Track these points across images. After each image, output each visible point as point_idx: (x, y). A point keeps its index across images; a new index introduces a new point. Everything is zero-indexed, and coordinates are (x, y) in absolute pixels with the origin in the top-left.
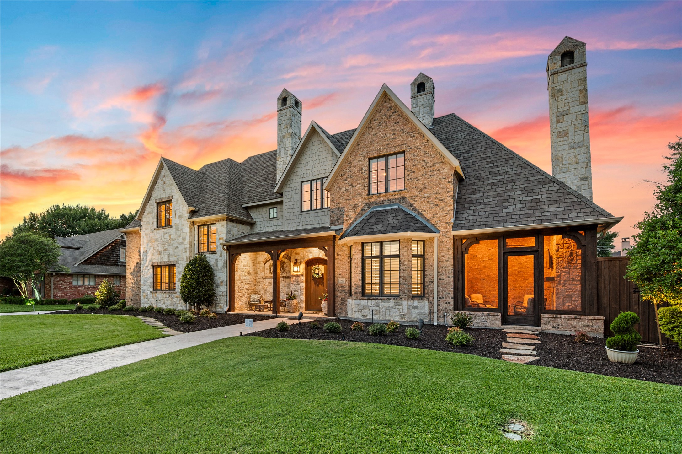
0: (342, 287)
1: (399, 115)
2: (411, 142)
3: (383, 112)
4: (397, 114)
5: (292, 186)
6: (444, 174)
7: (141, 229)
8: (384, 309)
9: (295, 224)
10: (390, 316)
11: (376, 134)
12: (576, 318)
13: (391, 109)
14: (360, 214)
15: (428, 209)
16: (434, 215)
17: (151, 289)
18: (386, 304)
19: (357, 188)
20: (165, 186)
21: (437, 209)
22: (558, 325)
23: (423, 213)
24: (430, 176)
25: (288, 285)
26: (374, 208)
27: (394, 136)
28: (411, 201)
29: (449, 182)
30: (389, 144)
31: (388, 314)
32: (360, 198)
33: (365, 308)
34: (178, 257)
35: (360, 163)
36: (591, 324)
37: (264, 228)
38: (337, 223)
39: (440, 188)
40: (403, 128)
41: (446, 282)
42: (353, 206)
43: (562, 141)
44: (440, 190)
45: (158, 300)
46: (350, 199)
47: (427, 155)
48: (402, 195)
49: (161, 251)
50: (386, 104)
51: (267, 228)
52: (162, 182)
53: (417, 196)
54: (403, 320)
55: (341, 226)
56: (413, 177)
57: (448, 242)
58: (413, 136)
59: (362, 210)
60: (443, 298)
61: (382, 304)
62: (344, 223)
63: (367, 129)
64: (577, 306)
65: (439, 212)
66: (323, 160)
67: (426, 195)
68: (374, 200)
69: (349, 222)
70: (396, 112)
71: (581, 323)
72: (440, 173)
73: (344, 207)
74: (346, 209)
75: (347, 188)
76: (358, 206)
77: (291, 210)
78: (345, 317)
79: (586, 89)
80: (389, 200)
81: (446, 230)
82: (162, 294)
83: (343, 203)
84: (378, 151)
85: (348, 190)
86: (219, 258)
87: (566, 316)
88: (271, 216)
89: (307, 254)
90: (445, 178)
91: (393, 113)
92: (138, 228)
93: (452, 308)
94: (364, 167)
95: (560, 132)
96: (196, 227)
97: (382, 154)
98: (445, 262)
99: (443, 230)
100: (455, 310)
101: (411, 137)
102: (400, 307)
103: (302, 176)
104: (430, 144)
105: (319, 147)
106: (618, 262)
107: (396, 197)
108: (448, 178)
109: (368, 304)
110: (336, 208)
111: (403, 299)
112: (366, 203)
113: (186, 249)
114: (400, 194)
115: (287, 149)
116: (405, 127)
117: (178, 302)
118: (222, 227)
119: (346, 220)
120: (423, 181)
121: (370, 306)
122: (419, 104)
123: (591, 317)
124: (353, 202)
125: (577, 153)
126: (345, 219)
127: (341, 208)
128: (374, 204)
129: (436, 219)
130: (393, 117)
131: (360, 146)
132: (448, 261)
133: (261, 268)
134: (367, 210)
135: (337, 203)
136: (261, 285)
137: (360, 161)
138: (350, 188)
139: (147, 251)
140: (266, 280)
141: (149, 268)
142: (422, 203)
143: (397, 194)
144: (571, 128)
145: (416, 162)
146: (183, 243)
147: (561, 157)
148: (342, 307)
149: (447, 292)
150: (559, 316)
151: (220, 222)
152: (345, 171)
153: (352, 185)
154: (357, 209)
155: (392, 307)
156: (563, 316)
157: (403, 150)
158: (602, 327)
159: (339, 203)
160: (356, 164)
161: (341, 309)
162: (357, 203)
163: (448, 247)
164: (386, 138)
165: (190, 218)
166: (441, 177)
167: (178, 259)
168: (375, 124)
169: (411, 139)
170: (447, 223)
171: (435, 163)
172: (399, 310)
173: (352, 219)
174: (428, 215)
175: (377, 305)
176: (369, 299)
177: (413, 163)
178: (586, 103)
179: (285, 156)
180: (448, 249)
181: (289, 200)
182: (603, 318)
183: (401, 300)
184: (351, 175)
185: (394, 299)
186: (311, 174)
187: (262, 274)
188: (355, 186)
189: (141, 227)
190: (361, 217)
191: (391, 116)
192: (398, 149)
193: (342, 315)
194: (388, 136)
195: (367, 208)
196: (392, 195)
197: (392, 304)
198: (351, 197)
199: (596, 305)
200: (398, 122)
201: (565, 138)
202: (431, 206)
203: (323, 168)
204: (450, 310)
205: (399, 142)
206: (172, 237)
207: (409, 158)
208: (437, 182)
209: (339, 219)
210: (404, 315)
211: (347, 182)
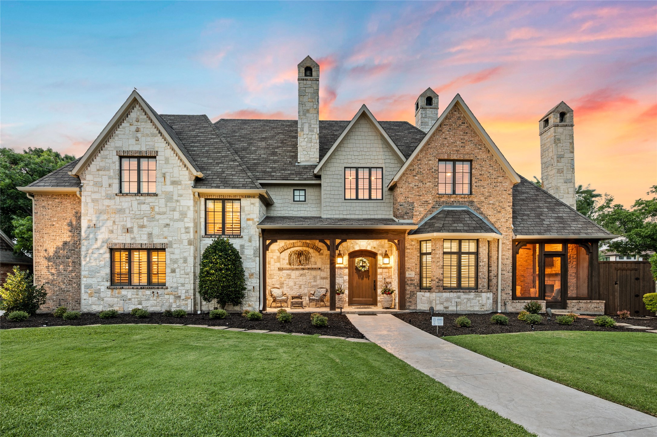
0: (411, 280)
1: (467, 127)
2: (478, 153)
3: (453, 119)
4: (466, 125)
5: (333, 169)
6: (505, 187)
7: (81, 191)
8: (465, 300)
9: (337, 212)
10: (471, 307)
11: (446, 139)
12: (590, 302)
13: (460, 119)
14: (430, 211)
15: (493, 214)
16: (497, 220)
17: (108, 284)
18: (467, 296)
19: (427, 186)
20: (139, 135)
21: (500, 215)
22: (580, 308)
23: (488, 217)
24: (495, 186)
25: (314, 277)
26: (444, 207)
27: (464, 144)
28: (479, 206)
29: (509, 194)
30: (459, 151)
31: (469, 305)
32: (430, 196)
33: (447, 300)
34: (170, 239)
35: (431, 162)
36: (598, 306)
37: (287, 212)
38: (406, 217)
39: (502, 198)
40: (471, 139)
41: (506, 276)
42: (424, 202)
43: (560, 176)
44: (502, 200)
45: (125, 299)
46: (421, 196)
47: (491, 168)
48: (470, 199)
49: (132, 228)
50: (456, 113)
51: (290, 212)
52: (133, 128)
53: (483, 202)
54: (483, 310)
55: (410, 220)
56: (480, 185)
57: (508, 243)
58: (480, 149)
59: (432, 207)
60: (504, 290)
61: (463, 296)
62: (414, 218)
63: (438, 131)
64: (573, 294)
65: (501, 218)
66: (372, 149)
67: (491, 202)
68: (444, 200)
69: (419, 218)
70: (464, 123)
71: (593, 305)
72: (502, 186)
73: (413, 203)
74: (415, 204)
75: (417, 184)
76: (429, 204)
77: (331, 196)
78: (414, 309)
79: (573, 142)
80: (458, 202)
81: (507, 234)
82: (135, 290)
83: (412, 198)
84: (448, 155)
85: (418, 186)
86: (247, 244)
87: (585, 301)
88: (297, 198)
89: (352, 245)
90: (506, 190)
91: (462, 123)
92: (76, 189)
93: (511, 298)
94: (434, 166)
95: (559, 169)
96: (203, 200)
97: (452, 158)
98: (506, 260)
99: (504, 234)
100: (512, 300)
101: (478, 149)
102: (480, 298)
103: (346, 161)
104: (494, 159)
105: (366, 134)
106: (607, 264)
107: (466, 200)
108: (509, 190)
109: (450, 296)
110: (405, 202)
111: (483, 291)
112: (437, 202)
113: (187, 228)
114: (469, 198)
115: (312, 126)
116: (473, 139)
117: (171, 301)
118: (252, 206)
119: (416, 215)
120: (489, 190)
121: (452, 298)
122: (428, 115)
123: (598, 301)
124: (423, 199)
125: (568, 186)
126: (414, 214)
127: (411, 203)
128: (445, 203)
129: (499, 223)
130: (462, 127)
131: (430, 146)
132: (508, 259)
133: (275, 257)
134: (437, 208)
135: (406, 197)
136: (275, 277)
137: (430, 160)
138: (420, 185)
139: (97, 226)
140: (284, 272)
141: (102, 251)
142: (487, 208)
143: (466, 198)
144: (565, 168)
145: (483, 172)
146: (181, 220)
147: (559, 187)
148: (411, 300)
149: (507, 285)
150: (581, 301)
151: (249, 199)
152: (415, 167)
153: (422, 182)
154: (427, 206)
155: (473, 299)
156: (583, 301)
157: (471, 158)
158: (604, 307)
159: (408, 198)
160: (426, 162)
161: (410, 302)
162: (428, 200)
163: (508, 247)
164: (455, 144)
165: (195, 187)
166: (502, 188)
167: (171, 242)
168: (445, 129)
169: (478, 151)
170: (507, 228)
171: (498, 176)
172: (479, 301)
173: (422, 215)
174: (493, 220)
175: (459, 297)
176: (452, 292)
177: (480, 173)
178: (573, 152)
179: (310, 133)
180: (508, 249)
181: (329, 184)
182: (604, 302)
183: (481, 292)
184: (421, 172)
185: (475, 292)
186: (357, 161)
187: (278, 265)
188: (426, 184)
189: (81, 187)
190: (431, 214)
191: (460, 125)
192: (467, 157)
193: (411, 308)
194: (458, 143)
195: (437, 207)
196: (462, 198)
197: (473, 296)
198: (421, 193)
199: (598, 293)
200: (467, 133)
201: (562, 174)
202: (495, 212)
203: (372, 157)
204: (510, 300)
205: (468, 151)
206: (157, 209)
207: (476, 167)
208: (500, 192)
209: (408, 213)
210: (483, 305)
211: (416, 178)
